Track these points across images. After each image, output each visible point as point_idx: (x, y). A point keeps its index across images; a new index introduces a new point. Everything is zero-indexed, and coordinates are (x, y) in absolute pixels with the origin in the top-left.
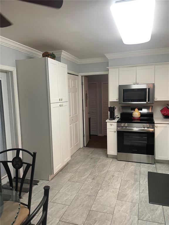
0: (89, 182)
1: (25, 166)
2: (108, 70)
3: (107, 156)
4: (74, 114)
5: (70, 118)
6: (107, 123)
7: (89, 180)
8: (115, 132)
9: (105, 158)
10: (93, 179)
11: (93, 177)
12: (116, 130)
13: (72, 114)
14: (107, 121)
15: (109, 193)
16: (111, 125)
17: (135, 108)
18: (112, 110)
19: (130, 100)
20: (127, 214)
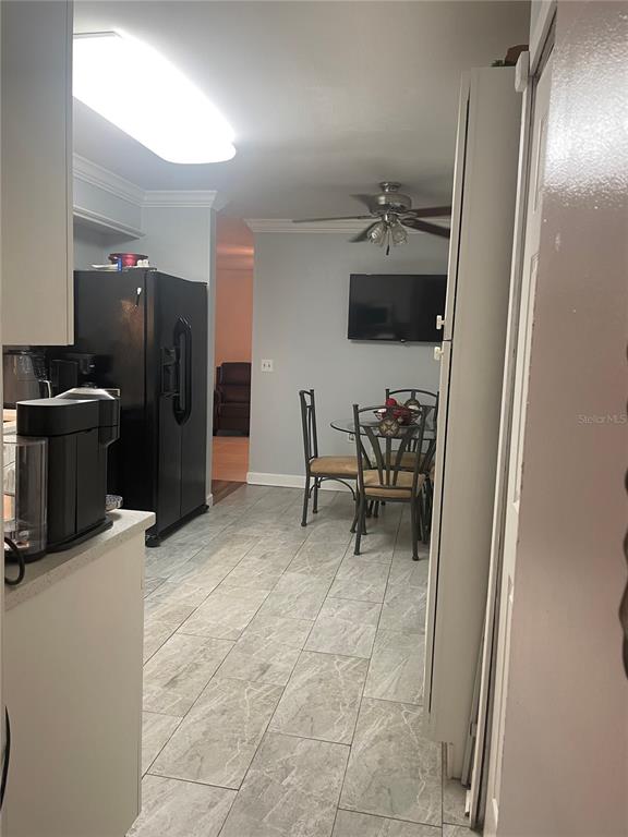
0: (284, 657)
7: (281, 665)
10: (264, 669)
11: (264, 677)
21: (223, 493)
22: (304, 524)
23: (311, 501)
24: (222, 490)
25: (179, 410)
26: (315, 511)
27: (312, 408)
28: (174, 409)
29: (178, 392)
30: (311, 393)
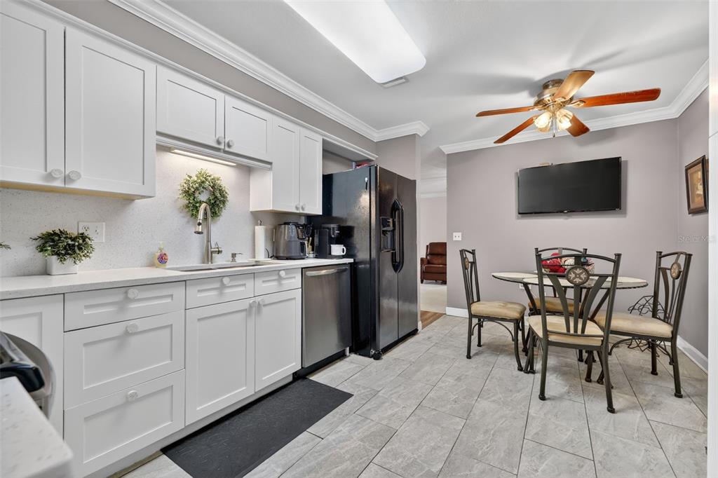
21: (429, 320)
22: (469, 357)
23: (475, 338)
24: (429, 318)
25: (396, 262)
26: (479, 345)
27: (474, 263)
28: (393, 261)
29: (394, 250)
30: (473, 253)
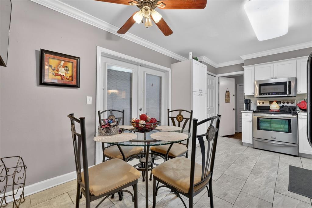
1: (184, 120)
2: (243, 70)
3: (242, 144)
4: (210, 106)
5: (207, 108)
6: (242, 113)
8: (250, 122)
9: (240, 146)
12: (251, 120)
13: (209, 106)
14: (241, 112)
15: (242, 167)
16: (247, 115)
17: (273, 101)
18: (248, 102)
19: (267, 93)
20: (262, 185)
